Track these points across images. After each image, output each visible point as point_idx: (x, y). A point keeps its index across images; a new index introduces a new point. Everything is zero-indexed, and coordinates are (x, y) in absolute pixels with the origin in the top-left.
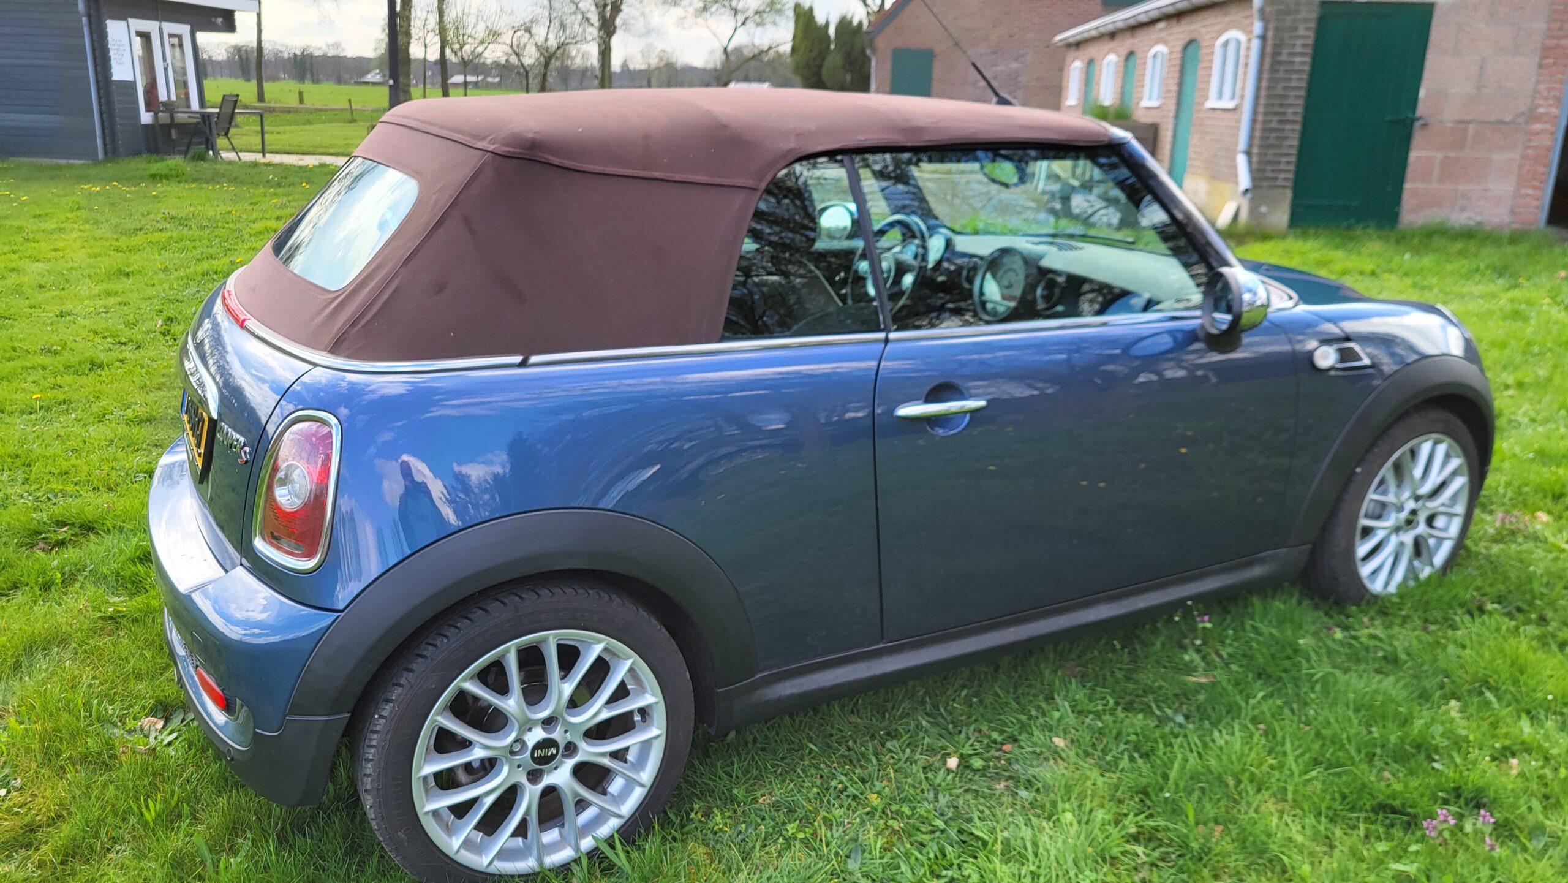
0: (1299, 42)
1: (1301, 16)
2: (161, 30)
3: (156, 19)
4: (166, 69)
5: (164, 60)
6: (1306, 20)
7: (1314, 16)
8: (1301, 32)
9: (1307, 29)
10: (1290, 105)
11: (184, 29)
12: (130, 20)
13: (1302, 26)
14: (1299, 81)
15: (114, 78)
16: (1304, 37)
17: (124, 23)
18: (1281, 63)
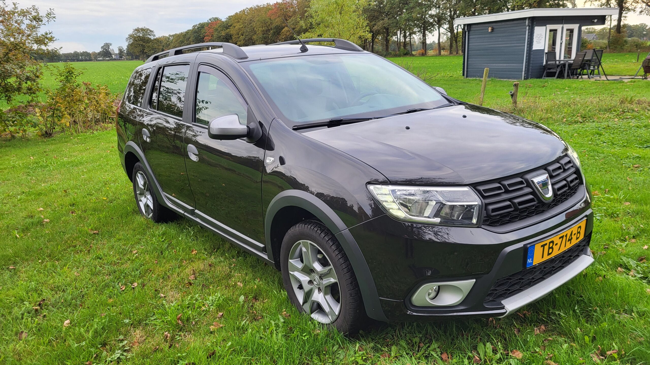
2: (563, 28)
3: (562, 24)
4: (561, 43)
5: (561, 39)
11: (575, 27)
12: (547, 26)
15: (534, 49)
17: (544, 27)
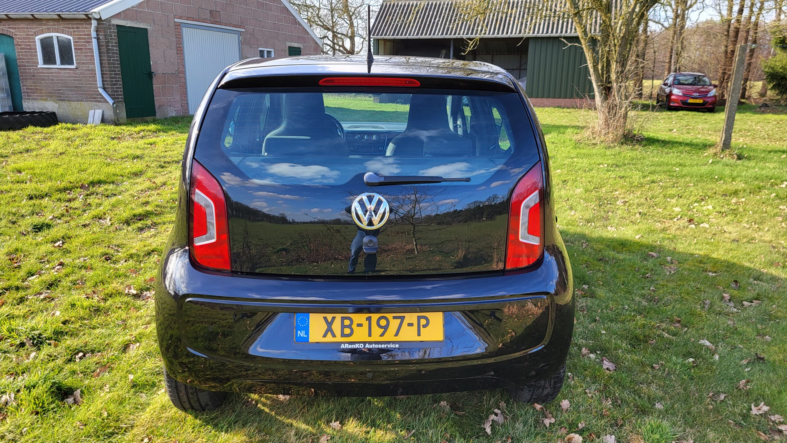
0: (114, 41)
1: (112, 30)
6: (114, 32)
7: (116, 31)
8: (113, 37)
9: (115, 36)
10: (117, 67)
13: (113, 35)
14: (117, 57)
16: (115, 39)
18: (110, 49)
